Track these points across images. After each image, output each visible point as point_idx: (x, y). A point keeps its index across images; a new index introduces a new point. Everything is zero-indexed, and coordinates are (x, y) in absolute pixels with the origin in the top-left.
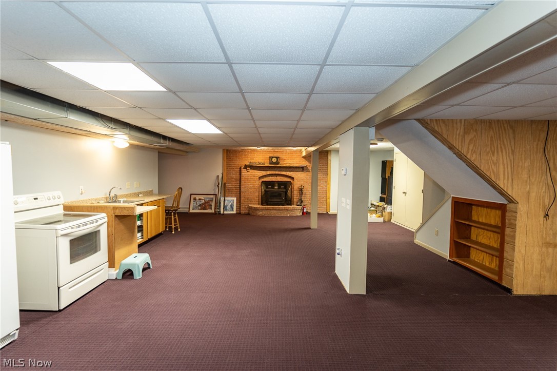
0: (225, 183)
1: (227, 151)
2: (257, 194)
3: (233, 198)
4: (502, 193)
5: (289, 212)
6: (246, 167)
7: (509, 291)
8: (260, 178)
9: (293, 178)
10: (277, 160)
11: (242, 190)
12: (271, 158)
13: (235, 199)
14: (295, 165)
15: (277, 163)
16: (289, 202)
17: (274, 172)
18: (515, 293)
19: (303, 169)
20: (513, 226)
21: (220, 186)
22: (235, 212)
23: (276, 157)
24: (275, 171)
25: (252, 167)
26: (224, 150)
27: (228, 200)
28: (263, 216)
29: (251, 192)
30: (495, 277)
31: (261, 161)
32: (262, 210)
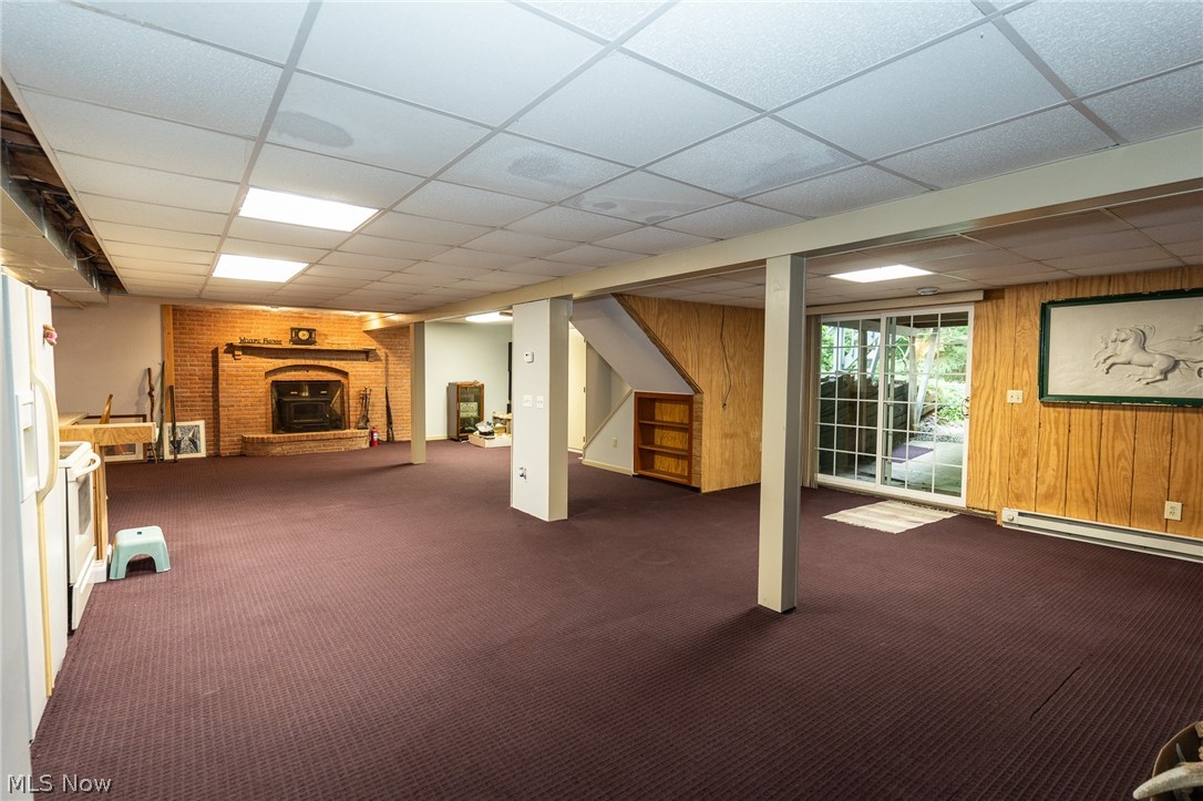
0: (171, 387)
1: (173, 310)
2: (262, 410)
3: (196, 423)
4: (690, 383)
5: (343, 442)
6: (231, 349)
7: (698, 490)
8: (268, 374)
9: (345, 374)
10: (310, 336)
11: (223, 401)
12: (296, 331)
13: (201, 424)
14: (351, 348)
15: (310, 341)
16: (338, 422)
17: (303, 362)
18: (705, 489)
19: (366, 354)
20: (700, 419)
21: (157, 393)
22: (203, 453)
23: (308, 330)
24: (305, 358)
25: (249, 349)
26: (164, 307)
27: (182, 428)
28: (284, 456)
29: (246, 406)
30: (684, 481)
31: (271, 337)
32: (281, 443)
